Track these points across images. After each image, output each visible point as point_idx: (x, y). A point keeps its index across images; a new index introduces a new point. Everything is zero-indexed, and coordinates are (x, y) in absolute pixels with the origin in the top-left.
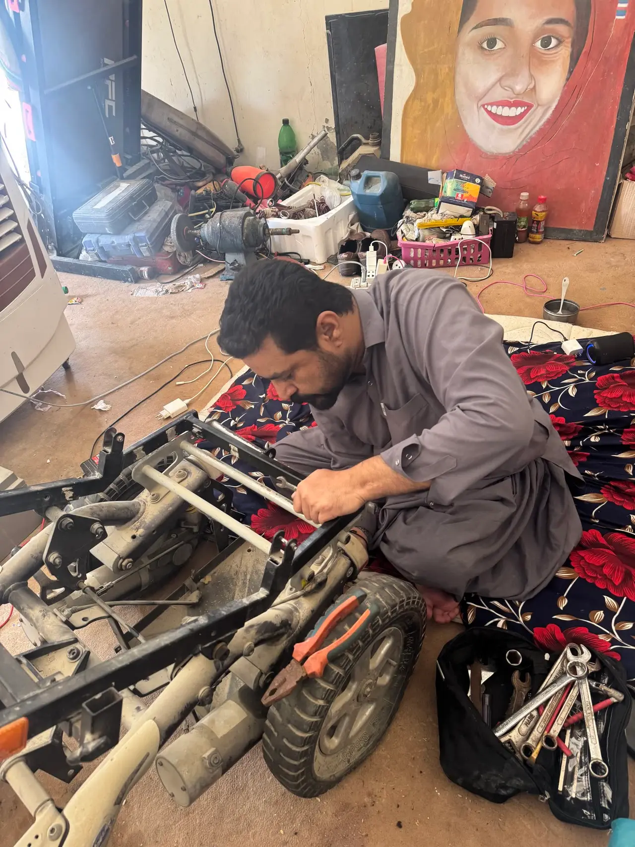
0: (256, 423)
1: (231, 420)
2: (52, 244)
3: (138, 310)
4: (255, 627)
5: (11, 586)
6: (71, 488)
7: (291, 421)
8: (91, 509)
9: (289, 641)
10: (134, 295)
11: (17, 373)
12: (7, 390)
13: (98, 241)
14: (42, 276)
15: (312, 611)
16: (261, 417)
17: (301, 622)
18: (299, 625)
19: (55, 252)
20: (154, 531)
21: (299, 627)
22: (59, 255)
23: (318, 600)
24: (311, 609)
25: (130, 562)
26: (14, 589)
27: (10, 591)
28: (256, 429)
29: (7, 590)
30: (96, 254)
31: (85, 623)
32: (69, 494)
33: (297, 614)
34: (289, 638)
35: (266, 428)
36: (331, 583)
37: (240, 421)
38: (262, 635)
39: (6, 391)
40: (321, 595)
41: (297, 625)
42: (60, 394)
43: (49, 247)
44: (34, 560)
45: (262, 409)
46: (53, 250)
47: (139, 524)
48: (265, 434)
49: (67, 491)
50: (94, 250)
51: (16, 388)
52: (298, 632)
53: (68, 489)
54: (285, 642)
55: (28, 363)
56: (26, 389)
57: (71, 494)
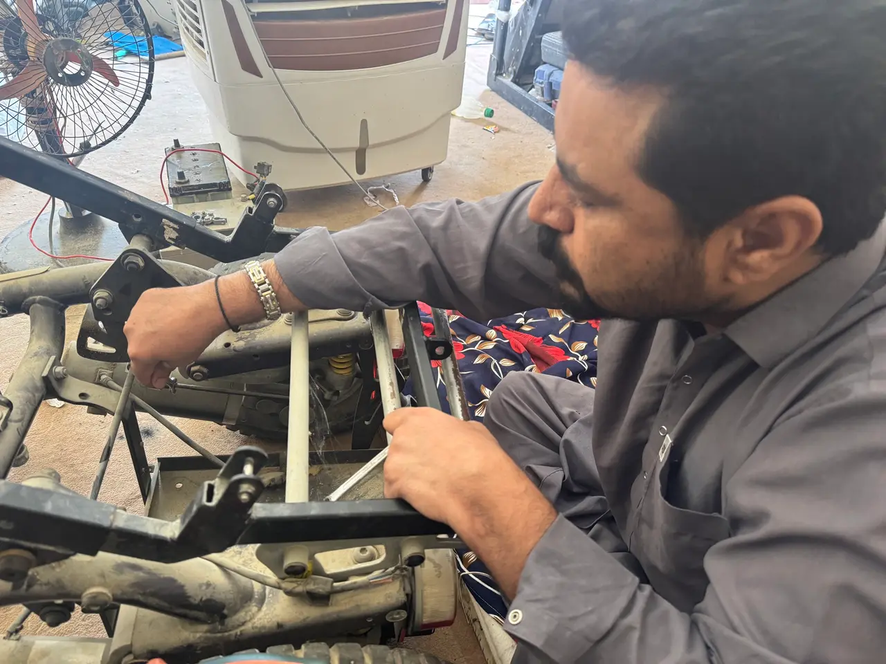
0: (545, 337)
1: (521, 317)
2: (514, 67)
3: (541, 163)
4: (141, 574)
5: (39, 297)
6: (176, 226)
7: (586, 361)
8: (195, 273)
9: (207, 638)
10: (550, 149)
11: (357, 144)
12: (335, 157)
13: (550, 75)
14: (445, 57)
15: (280, 626)
16: (557, 335)
17: (249, 626)
18: (243, 628)
19: (512, 76)
20: (256, 356)
21: (238, 631)
22: (514, 81)
23: (302, 617)
24: (279, 619)
25: (202, 372)
26: (41, 302)
27: (34, 302)
28: (538, 346)
29: (31, 298)
30: (542, 88)
31: (79, 400)
32: (170, 234)
33: (255, 609)
34: (208, 635)
35: (549, 350)
36: (342, 606)
37: (531, 324)
38: (144, 594)
39: (333, 157)
40: (312, 613)
41: (239, 626)
42: (396, 199)
43: (510, 69)
44: (82, 283)
45: (567, 326)
46: (511, 73)
47: (249, 334)
48: (542, 356)
49: (169, 226)
50: (542, 83)
51: (350, 162)
52: (233, 638)
53: (172, 224)
54: (198, 635)
55: (376, 142)
56: (361, 169)
57: (174, 235)
